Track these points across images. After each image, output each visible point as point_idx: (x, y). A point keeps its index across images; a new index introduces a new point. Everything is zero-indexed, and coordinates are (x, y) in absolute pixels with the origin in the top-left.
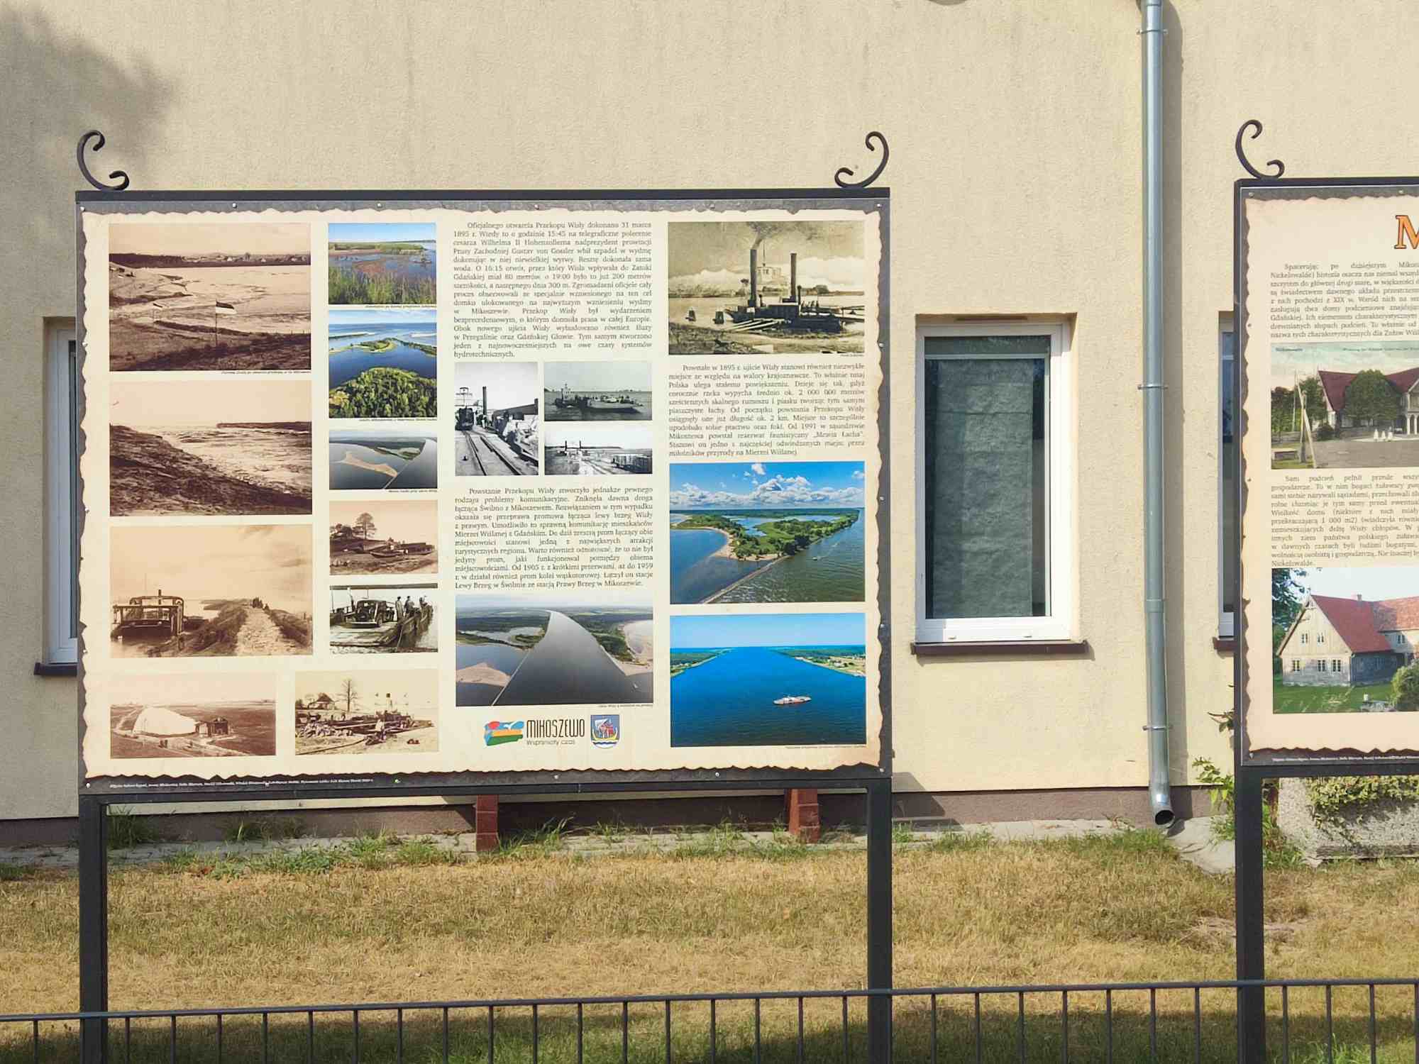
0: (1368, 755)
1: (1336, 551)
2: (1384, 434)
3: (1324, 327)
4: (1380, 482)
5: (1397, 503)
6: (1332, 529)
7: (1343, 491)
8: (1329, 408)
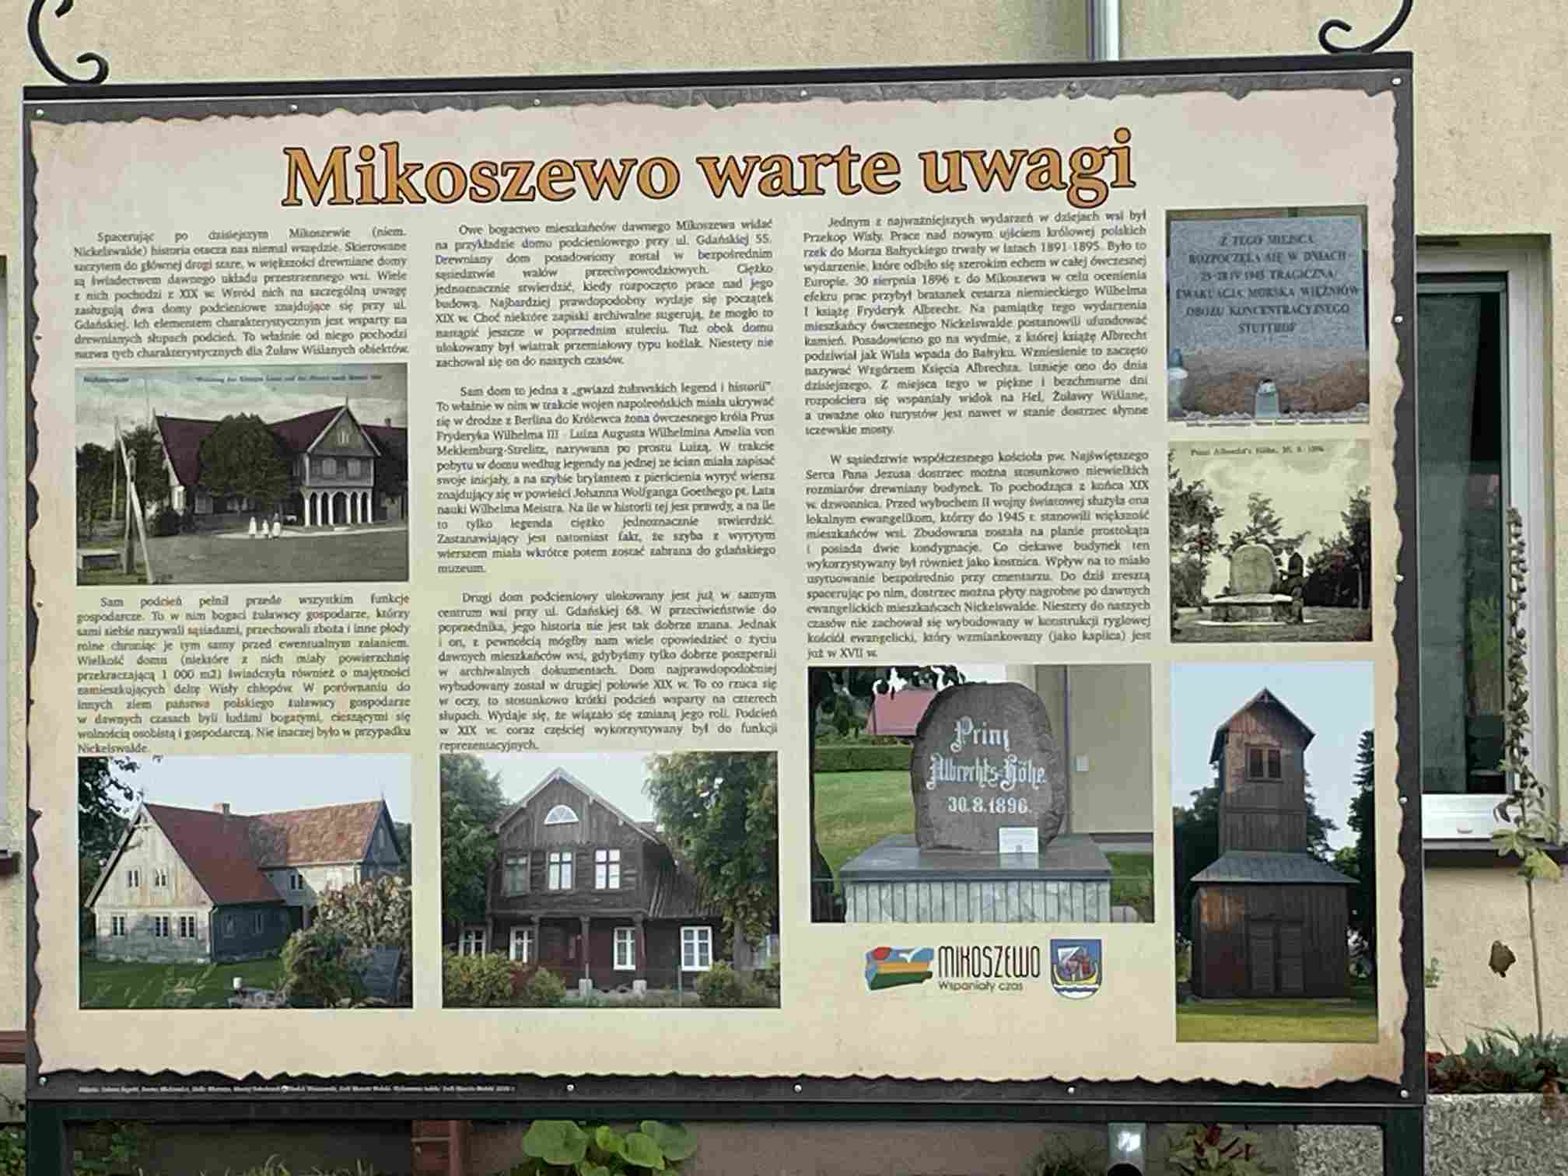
0: (241, 1083)
1: (185, 727)
2: (265, 525)
3: (165, 340)
4: (261, 609)
5: (290, 645)
6: (178, 690)
7: (196, 624)
8: (174, 480)
